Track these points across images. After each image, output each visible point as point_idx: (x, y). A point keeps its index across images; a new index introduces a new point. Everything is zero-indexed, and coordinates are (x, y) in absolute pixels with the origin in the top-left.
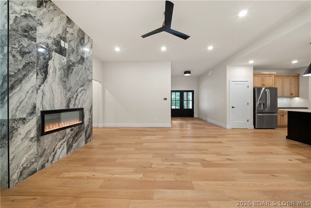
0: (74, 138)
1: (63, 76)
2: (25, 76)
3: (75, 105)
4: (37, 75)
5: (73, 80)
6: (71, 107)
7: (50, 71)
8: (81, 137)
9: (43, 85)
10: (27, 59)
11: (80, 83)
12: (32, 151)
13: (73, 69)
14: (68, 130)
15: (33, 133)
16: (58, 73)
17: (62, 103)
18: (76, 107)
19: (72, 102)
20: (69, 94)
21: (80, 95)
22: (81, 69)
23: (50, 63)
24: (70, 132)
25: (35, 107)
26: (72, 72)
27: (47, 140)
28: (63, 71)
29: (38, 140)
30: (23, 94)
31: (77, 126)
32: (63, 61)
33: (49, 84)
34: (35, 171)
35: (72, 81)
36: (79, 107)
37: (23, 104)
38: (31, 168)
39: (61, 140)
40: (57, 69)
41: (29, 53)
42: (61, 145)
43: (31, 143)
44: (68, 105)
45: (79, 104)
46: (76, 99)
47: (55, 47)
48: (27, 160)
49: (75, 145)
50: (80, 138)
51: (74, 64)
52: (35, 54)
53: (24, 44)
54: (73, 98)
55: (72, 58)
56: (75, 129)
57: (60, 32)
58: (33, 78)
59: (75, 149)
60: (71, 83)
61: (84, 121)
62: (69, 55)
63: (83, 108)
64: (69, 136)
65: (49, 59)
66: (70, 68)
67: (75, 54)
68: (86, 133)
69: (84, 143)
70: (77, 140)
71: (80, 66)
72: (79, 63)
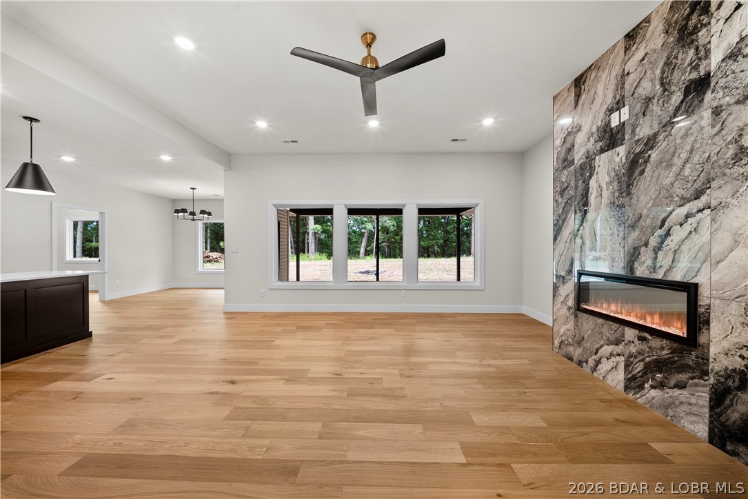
0: (650, 369)
1: (617, 194)
2: (564, 221)
3: (654, 269)
4: (575, 214)
5: (646, 190)
6: (641, 271)
7: (592, 198)
8: (686, 392)
9: (582, 228)
10: (566, 196)
11: (679, 190)
12: (569, 326)
13: (647, 160)
14: (630, 333)
15: (571, 302)
16: (606, 194)
17: (613, 260)
18: (658, 276)
19: (646, 258)
20: (633, 237)
21: (678, 234)
23: (592, 182)
24: (637, 342)
25: (572, 264)
26: (643, 172)
27: (587, 323)
28: (615, 184)
29: (576, 316)
30: (563, 245)
31: (665, 342)
32: (617, 159)
33: (590, 223)
34: (571, 359)
35: (643, 197)
36: (677, 276)
38: (569, 349)
39: (610, 343)
40: (604, 187)
41: (568, 187)
42: (612, 355)
44: (630, 266)
45: (673, 265)
46: (658, 249)
47: (600, 145)
48: (565, 333)
49: (651, 393)
51: (651, 142)
52: (573, 184)
53: (564, 179)
54: (646, 245)
55: (644, 131)
56: (656, 343)
57: (609, 100)
58: (573, 221)
59: (651, 404)
60: (640, 205)
61: (702, 339)
62: (633, 131)
63: (696, 286)
64: (633, 350)
65: (590, 177)
66: (635, 165)
67: (655, 108)
68: (718, 398)
69: (702, 429)
70: (663, 384)
71: (680, 127)
72: (674, 120)
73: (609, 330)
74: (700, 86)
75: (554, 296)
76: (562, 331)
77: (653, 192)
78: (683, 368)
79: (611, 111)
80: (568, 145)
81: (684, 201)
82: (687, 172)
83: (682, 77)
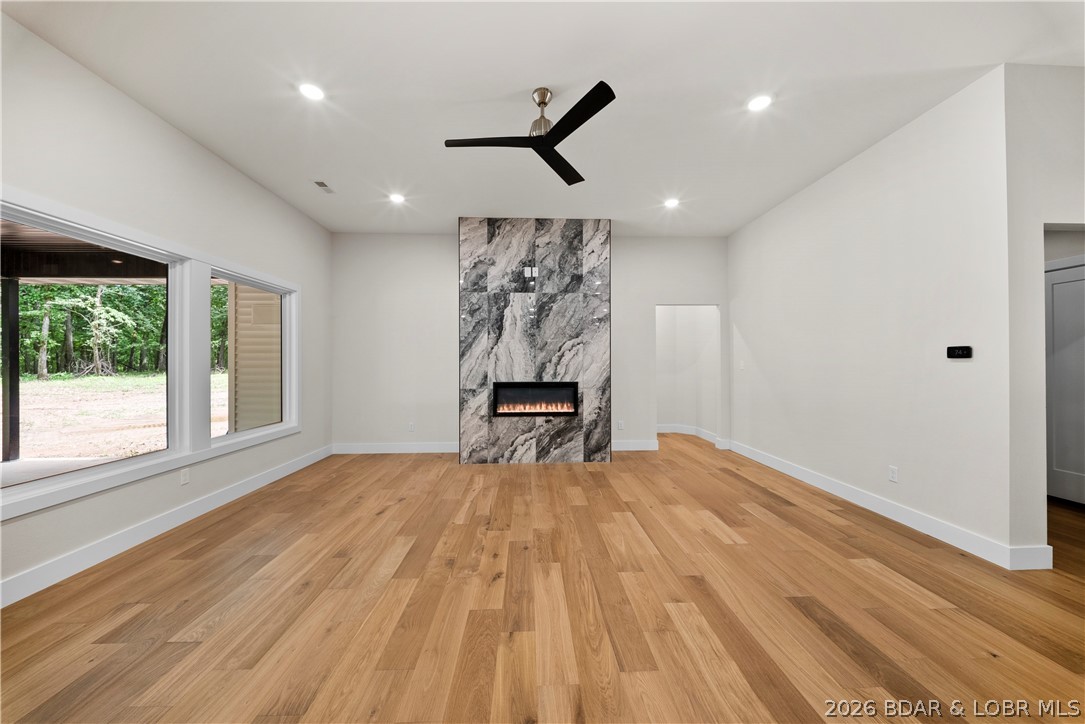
0: (553, 438)
1: (529, 326)
2: (475, 338)
3: (555, 375)
4: (489, 334)
5: (549, 328)
6: (547, 378)
7: (507, 323)
8: (573, 442)
9: (496, 347)
10: (478, 316)
11: (568, 331)
12: (481, 433)
13: (550, 309)
14: (540, 420)
15: (484, 411)
16: (519, 324)
17: (526, 372)
18: (558, 380)
19: (550, 369)
20: (541, 356)
21: (568, 356)
22: (572, 302)
23: (507, 312)
24: (544, 424)
25: (486, 377)
26: (548, 315)
27: (502, 425)
28: (528, 318)
29: (490, 422)
30: (473, 361)
31: (561, 418)
32: (529, 301)
33: (504, 344)
34: (485, 461)
35: (547, 332)
36: (567, 379)
37: (474, 372)
38: (482, 453)
39: (524, 432)
40: (518, 318)
41: (479, 309)
42: (525, 441)
43: (481, 423)
44: (539, 375)
45: (565, 373)
46: (558, 363)
47: (514, 285)
48: (476, 442)
49: (555, 453)
50: (569, 444)
51: (553, 298)
52: (485, 307)
53: (474, 301)
54: (550, 361)
55: (550, 288)
56: (556, 421)
57: (523, 255)
58: (484, 340)
59: (555, 460)
60: (546, 335)
61: (580, 411)
62: (542, 286)
63: (577, 383)
64: (542, 430)
65: (505, 306)
66: (543, 309)
67: (555, 278)
68: (587, 437)
69: (581, 457)
70: (561, 444)
71: (569, 296)
72: (566, 291)
73: (522, 423)
74: (578, 279)
75: (461, 410)
76: (473, 440)
77: (554, 329)
78: (573, 429)
79: (524, 264)
80: (481, 269)
81: (571, 338)
82: (572, 322)
83: (570, 270)
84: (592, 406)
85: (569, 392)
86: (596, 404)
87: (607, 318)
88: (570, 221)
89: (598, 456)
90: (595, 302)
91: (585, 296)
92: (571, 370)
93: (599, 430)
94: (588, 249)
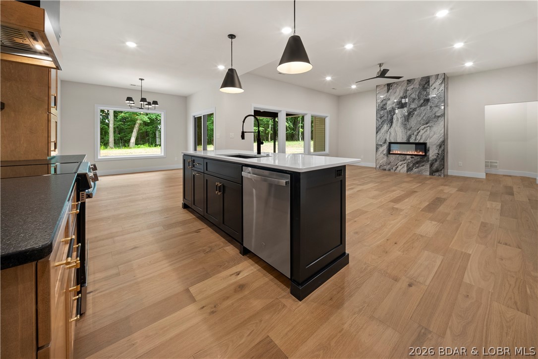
0: (414, 165)
1: (404, 121)
2: (382, 127)
3: (416, 139)
4: (387, 125)
5: (413, 122)
6: (412, 141)
7: (394, 121)
8: (424, 167)
9: (390, 129)
10: (383, 119)
11: (422, 122)
12: (384, 160)
13: (414, 114)
14: (408, 157)
15: (385, 152)
16: (400, 120)
17: (403, 138)
18: (417, 141)
19: (413, 137)
20: (409, 133)
21: (422, 132)
22: (424, 110)
23: (395, 116)
24: (411, 159)
25: (386, 140)
26: (412, 116)
27: (392, 158)
28: (403, 118)
29: (387, 156)
30: (381, 134)
31: (419, 157)
32: (404, 111)
33: (393, 128)
34: (385, 170)
36: (422, 141)
37: (381, 138)
38: (384, 167)
39: (401, 161)
40: (399, 118)
41: (383, 116)
42: (402, 164)
43: (384, 156)
44: (408, 139)
45: (421, 139)
46: (417, 135)
47: (397, 106)
49: (415, 170)
50: (422, 167)
51: (415, 110)
52: (386, 115)
53: (382, 113)
54: (413, 134)
55: (413, 106)
56: (416, 158)
57: (401, 95)
58: (385, 127)
59: (415, 173)
60: (412, 124)
61: (428, 154)
62: (409, 106)
63: (426, 143)
64: (409, 161)
65: (394, 115)
66: (410, 114)
67: (416, 102)
68: (431, 165)
69: (428, 173)
70: (418, 167)
71: (422, 108)
72: (421, 106)
73: (400, 157)
74: (427, 100)
75: (376, 152)
76: (381, 162)
77: (415, 122)
78: (424, 161)
79: (402, 98)
80: (384, 103)
81: (423, 124)
82: (424, 118)
83: (423, 97)
84: (434, 153)
85: (423, 146)
86: (436, 152)
87: (443, 115)
88: (423, 78)
89: (437, 174)
90: (437, 109)
91: (431, 107)
92: (424, 137)
93: (438, 163)
94: (433, 87)
